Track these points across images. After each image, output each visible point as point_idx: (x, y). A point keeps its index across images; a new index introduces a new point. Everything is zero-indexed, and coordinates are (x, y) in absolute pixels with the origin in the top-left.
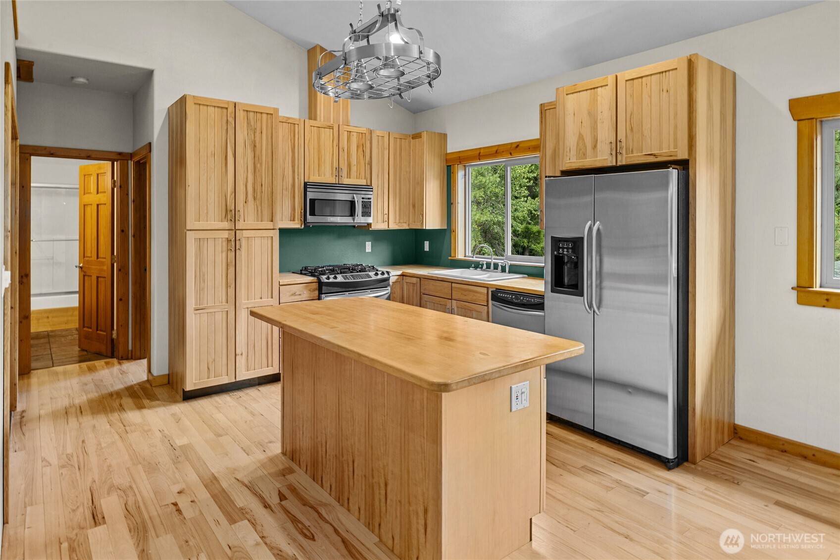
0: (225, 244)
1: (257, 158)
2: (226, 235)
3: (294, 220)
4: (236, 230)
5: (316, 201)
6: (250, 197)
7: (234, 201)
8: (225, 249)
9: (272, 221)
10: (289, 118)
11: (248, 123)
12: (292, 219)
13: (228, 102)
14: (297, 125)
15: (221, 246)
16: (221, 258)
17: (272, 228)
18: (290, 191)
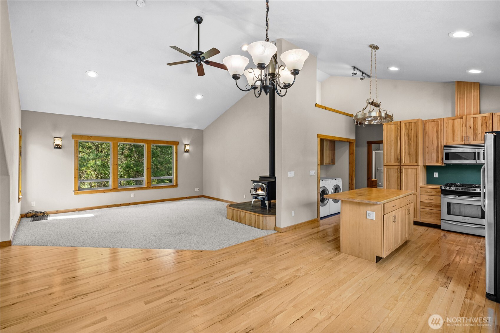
0: (397, 170)
1: (410, 139)
2: (397, 167)
3: (438, 162)
4: (400, 166)
5: (449, 154)
6: (407, 154)
7: (400, 156)
8: (397, 172)
9: (416, 162)
10: (435, 119)
11: (406, 127)
12: (437, 161)
13: (397, 122)
14: (439, 122)
15: (395, 171)
16: (395, 175)
17: (416, 165)
18: (436, 150)
